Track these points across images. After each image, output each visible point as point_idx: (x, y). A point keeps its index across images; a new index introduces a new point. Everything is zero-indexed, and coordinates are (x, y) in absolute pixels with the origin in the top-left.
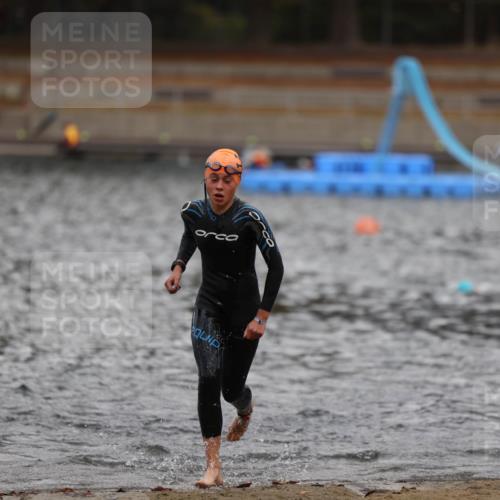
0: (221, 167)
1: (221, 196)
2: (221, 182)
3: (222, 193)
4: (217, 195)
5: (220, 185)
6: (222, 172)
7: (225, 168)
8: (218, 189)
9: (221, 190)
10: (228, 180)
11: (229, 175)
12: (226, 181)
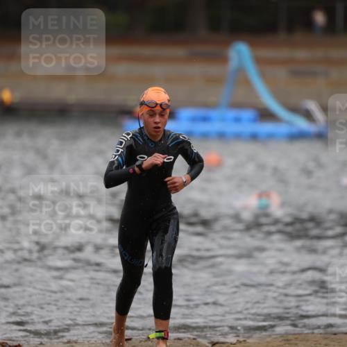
0: (157, 104)
1: (159, 128)
2: (157, 116)
3: (159, 125)
4: (155, 128)
6: (158, 108)
7: (161, 105)
8: (156, 123)
9: (159, 123)
12: (162, 115)
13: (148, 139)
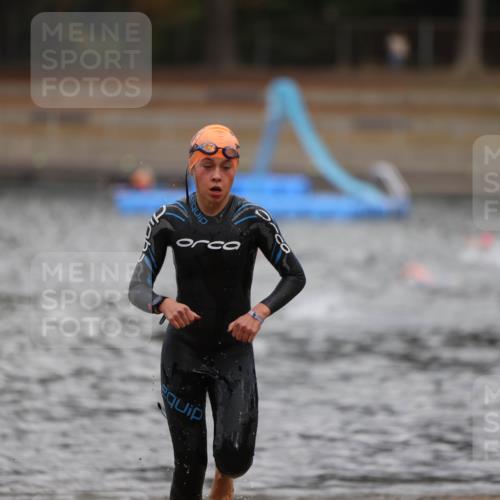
0: (217, 149)
1: (218, 189)
2: (218, 169)
3: (220, 185)
4: (214, 189)
5: (217, 173)
6: (219, 156)
7: (224, 150)
8: (214, 180)
9: (219, 180)
10: (227, 166)
11: (229, 159)
12: (225, 168)
13: (199, 211)
